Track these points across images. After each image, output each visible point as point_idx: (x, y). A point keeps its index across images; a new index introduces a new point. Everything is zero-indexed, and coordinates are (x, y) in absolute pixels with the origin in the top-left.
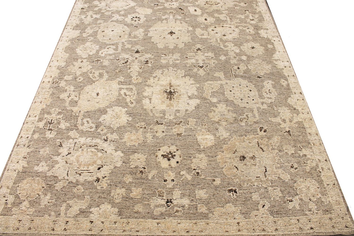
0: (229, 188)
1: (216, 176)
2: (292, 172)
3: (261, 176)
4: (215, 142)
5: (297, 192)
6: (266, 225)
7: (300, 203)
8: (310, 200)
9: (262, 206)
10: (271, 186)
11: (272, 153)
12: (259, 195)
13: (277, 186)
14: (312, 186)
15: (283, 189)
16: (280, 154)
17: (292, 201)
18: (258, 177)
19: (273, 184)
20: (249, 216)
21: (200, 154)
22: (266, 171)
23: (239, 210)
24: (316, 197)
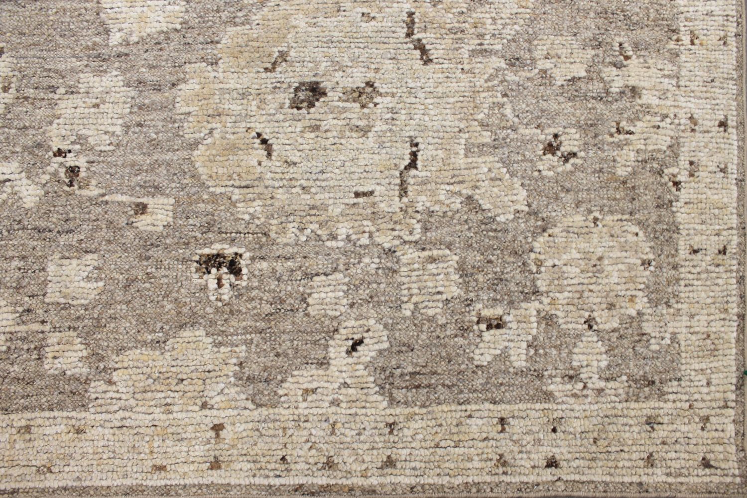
0: (207, 251)
1: (156, 188)
2: (544, 173)
3: (378, 188)
4: (187, 11)
5: (539, 283)
6: (348, 439)
7: (535, 338)
8: (590, 323)
9: (350, 343)
10: (416, 242)
11: (470, 71)
12: (345, 288)
13: (449, 246)
14: (616, 254)
15: (474, 258)
16: (511, 77)
17: (498, 326)
18: (364, 194)
19: (429, 234)
20: (276, 393)
21: (100, 72)
22: (413, 165)
23: (234, 361)
24: (623, 311)
